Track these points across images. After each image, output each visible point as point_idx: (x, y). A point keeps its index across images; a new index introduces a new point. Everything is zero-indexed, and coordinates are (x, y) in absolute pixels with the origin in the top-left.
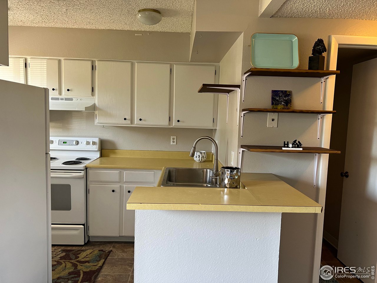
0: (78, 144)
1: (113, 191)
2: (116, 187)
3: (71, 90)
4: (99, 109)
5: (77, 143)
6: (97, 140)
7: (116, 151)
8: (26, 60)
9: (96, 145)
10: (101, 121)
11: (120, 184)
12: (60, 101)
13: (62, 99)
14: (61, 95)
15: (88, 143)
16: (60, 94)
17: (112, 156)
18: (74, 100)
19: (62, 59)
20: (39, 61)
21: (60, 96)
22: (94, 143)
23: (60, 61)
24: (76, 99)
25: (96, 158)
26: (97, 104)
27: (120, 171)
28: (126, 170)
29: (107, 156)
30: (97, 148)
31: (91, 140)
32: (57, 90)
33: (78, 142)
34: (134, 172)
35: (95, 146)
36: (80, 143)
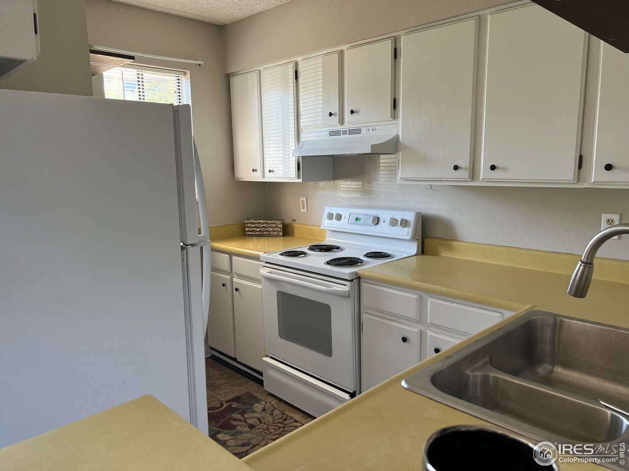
0: (377, 223)
1: (404, 340)
2: (411, 330)
3: (357, 112)
4: (406, 148)
5: (377, 221)
6: (411, 217)
7: (455, 243)
8: (296, 64)
9: (409, 227)
10: (408, 175)
11: (420, 327)
12: (342, 136)
13: (345, 133)
14: (344, 124)
15: (394, 223)
16: (342, 122)
17: (445, 254)
18: (364, 131)
19: (344, 47)
20: (313, 63)
21: (342, 127)
22: (405, 223)
23: (341, 54)
24: (366, 130)
25: (406, 256)
26: (400, 137)
27: (420, 296)
28: (432, 296)
29: (435, 253)
30: (410, 234)
31: (399, 216)
32: (336, 114)
33: (378, 219)
34: (451, 304)
35: (406, 230)
36: (381, 221)
